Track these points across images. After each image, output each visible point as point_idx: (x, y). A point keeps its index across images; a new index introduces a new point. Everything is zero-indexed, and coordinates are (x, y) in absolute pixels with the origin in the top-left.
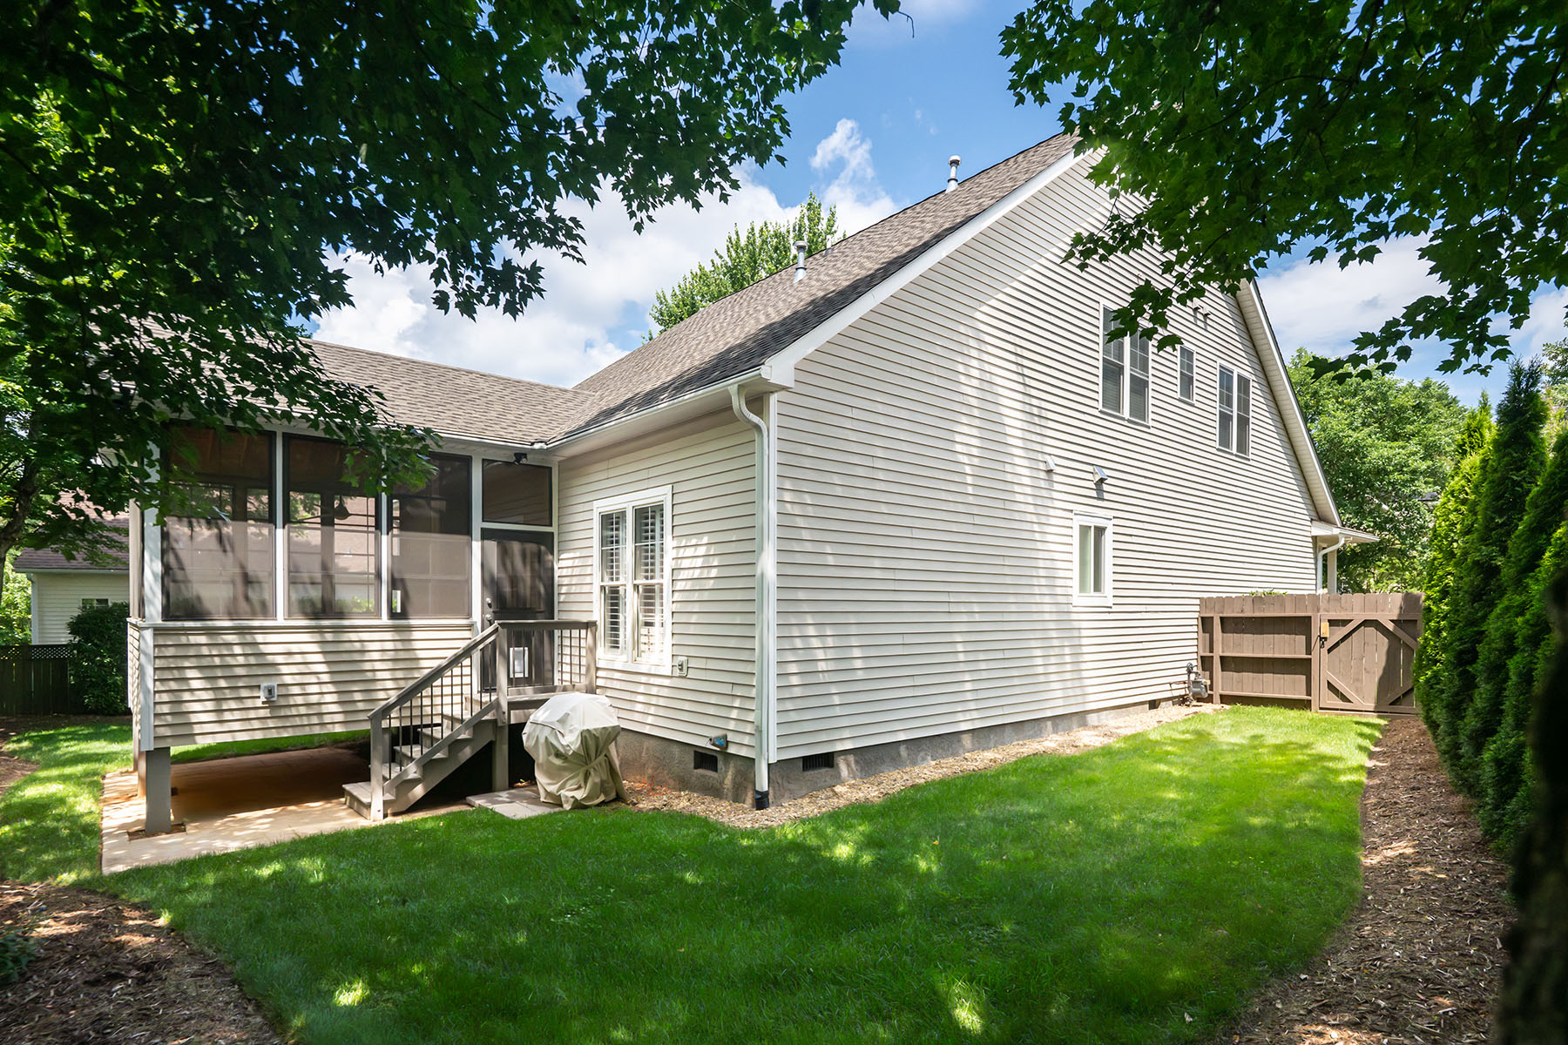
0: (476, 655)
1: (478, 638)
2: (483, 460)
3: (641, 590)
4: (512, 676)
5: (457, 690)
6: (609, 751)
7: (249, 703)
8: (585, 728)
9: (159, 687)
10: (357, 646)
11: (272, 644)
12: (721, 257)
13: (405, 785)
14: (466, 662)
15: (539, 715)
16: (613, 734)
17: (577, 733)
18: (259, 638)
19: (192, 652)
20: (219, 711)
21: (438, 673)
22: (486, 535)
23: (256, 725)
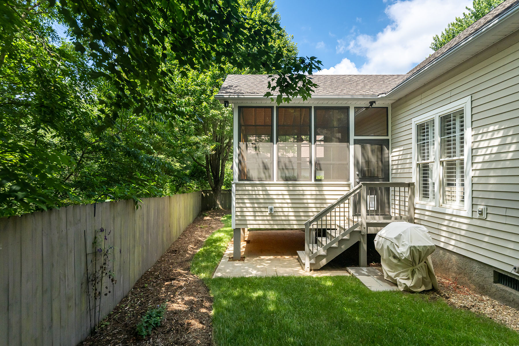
0: (351, 198)
1: (351, 191)
2: (355, 107)
3: (444, 164)
4: (368, 209)
5: (342, 214)
6: (427, 260)
7: (264, 214)
8: (413, 245)
9: (237, 206)
10: (301, 192)
11: (273, 191)
12: (469, 9)
13: (319, 257)
14: (347, 201)
15: (383, 232)
16: (430, 250)
17: (407, 247)
18: (268, 188)
19: (247, 193)
20: (255, 216)
21: (333, 207)
22: (356, 142)
23: (267, 222)
